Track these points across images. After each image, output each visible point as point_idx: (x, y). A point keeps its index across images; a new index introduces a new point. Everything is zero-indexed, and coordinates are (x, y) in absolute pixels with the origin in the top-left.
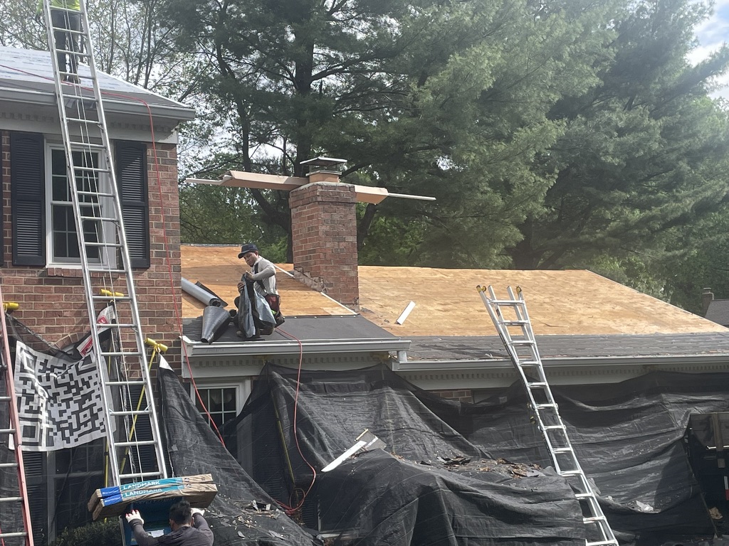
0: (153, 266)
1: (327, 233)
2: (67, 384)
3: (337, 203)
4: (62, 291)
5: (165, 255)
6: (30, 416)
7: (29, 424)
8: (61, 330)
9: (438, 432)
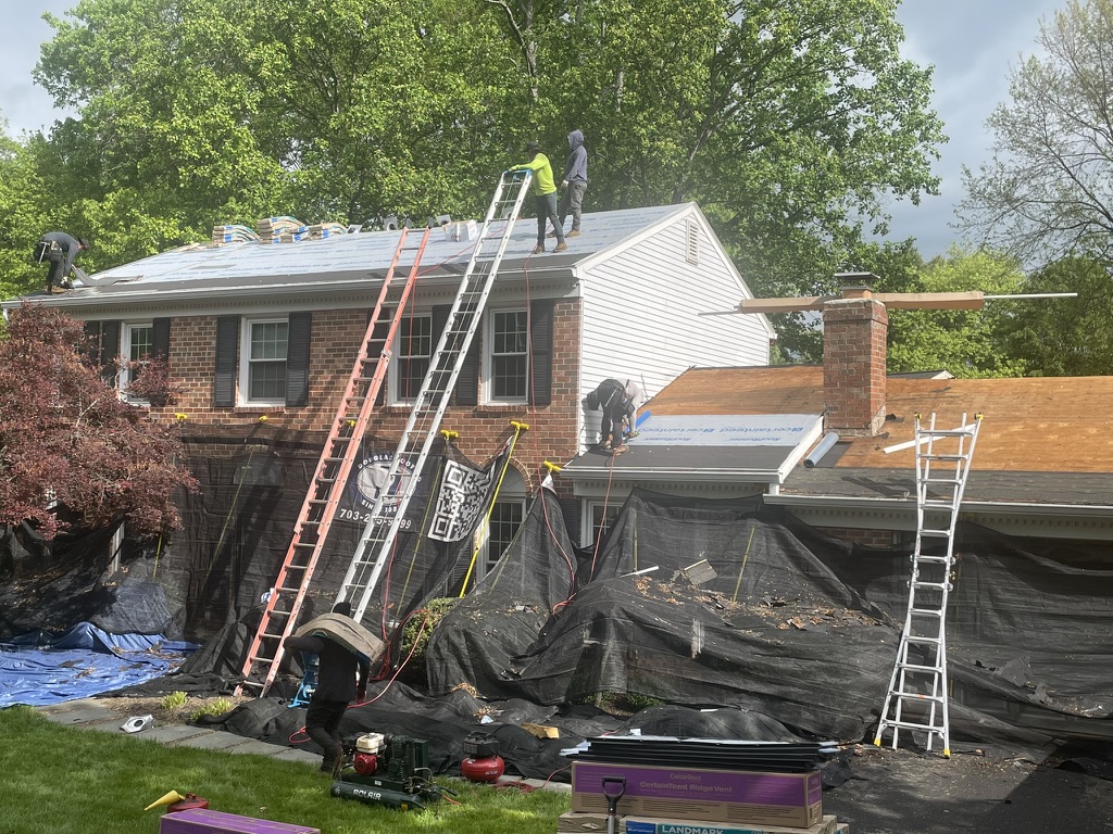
0: (554, 402)
1: (833, 354)
2: (475, 494)
3: (847, 322)
4: (487, 423)
5: (566, 392)
6: (445, 515)
7: (443, 520)
8: (486, 453)
9: (803, 571)
